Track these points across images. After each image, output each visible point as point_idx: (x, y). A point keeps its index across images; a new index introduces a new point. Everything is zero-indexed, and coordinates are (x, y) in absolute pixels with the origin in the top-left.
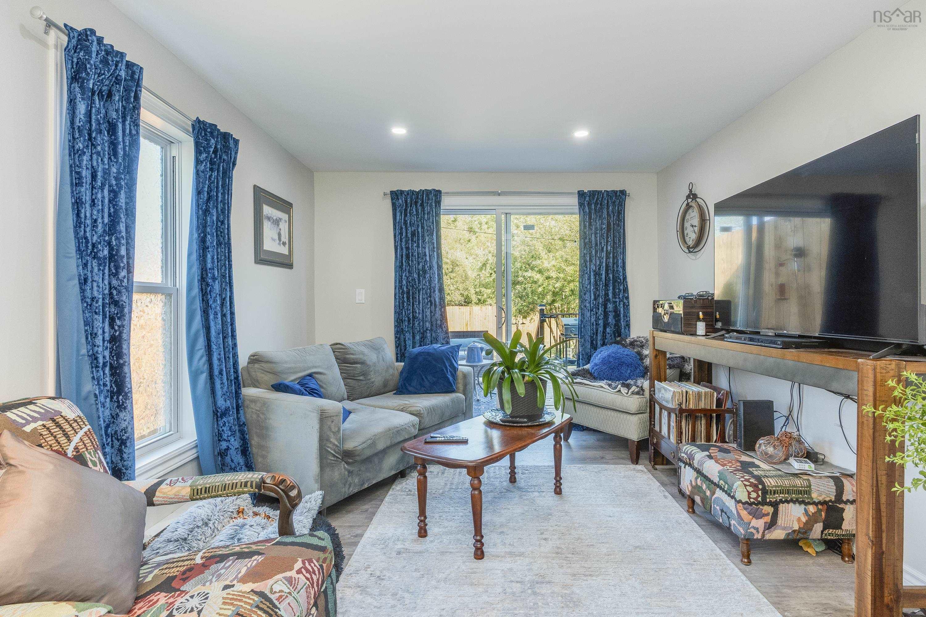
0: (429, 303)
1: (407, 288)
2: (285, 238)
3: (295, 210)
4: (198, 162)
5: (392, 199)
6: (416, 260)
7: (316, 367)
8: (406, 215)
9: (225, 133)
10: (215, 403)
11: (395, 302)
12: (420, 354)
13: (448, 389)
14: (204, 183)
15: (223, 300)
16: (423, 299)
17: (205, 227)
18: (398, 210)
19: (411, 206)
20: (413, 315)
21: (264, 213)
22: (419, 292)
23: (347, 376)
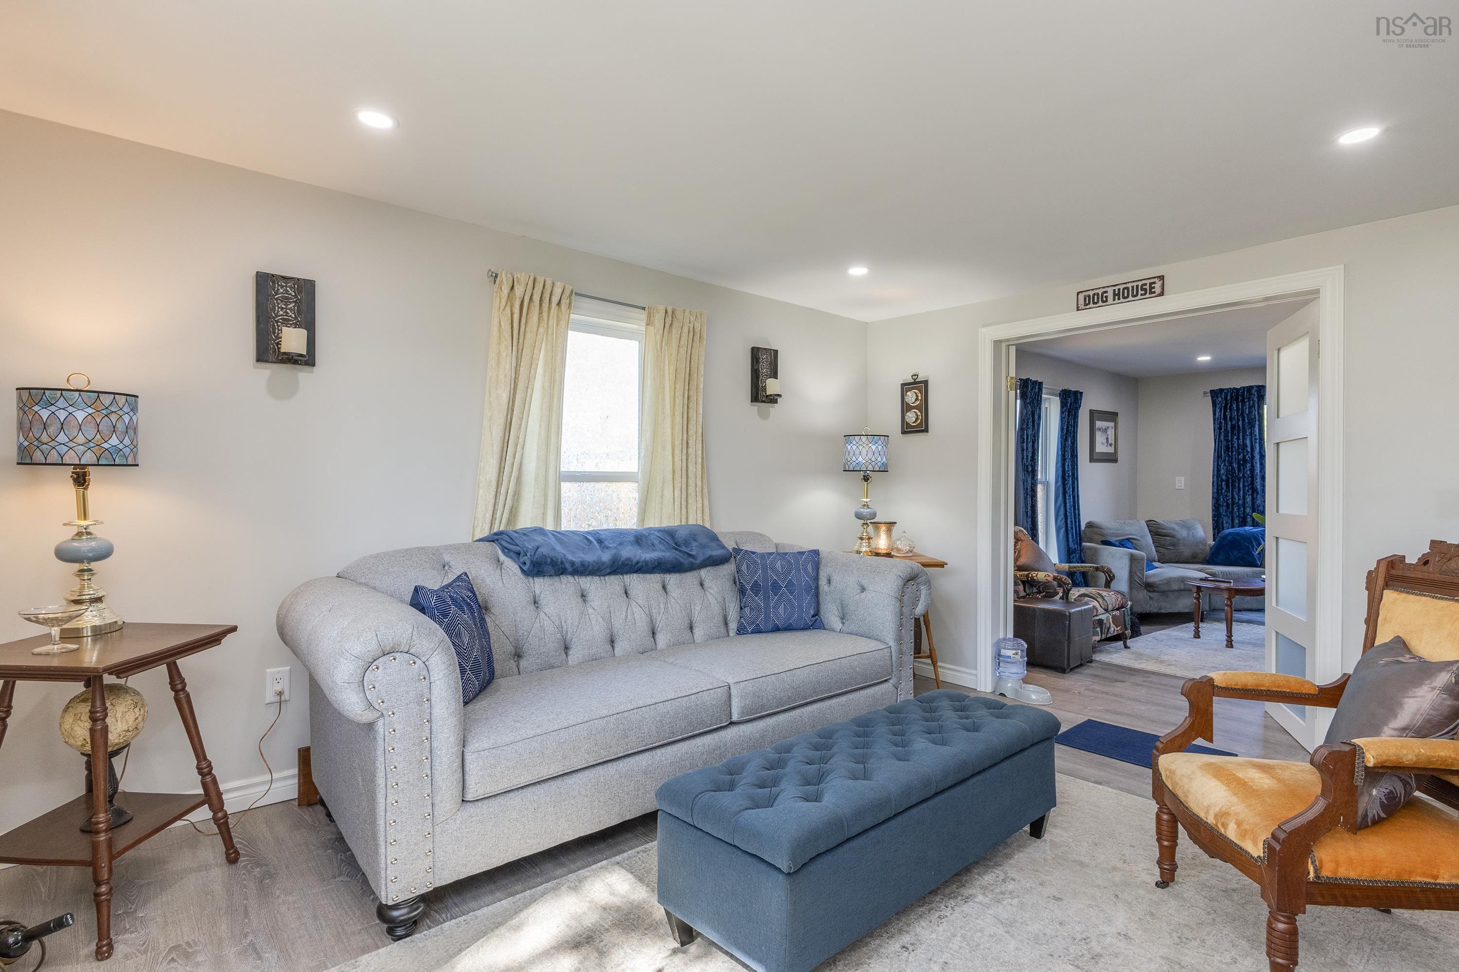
0: (1250, 491)
1: (1226, 476)
2: (1112, 441)
3: (1120, 419)
4: (1062, 412)
5: (1212, 397)
6: (1235, 451)
7: (1132, 535)
8: (1225, 411)
9: (1075, 391)
10: (1068, 545)
11: (1213, 489)
12: (1230, 534)
13: (1252, 564)
14: (1065, 424)
15: (1073, 488)
16: (1244, 486)
17: (1065, 447)
18: (1218, 406)
19: (1231, 403)
20: (1232, 501)
21: (1097, 427)
22: (1239, 480)
23: (1158, 545)
